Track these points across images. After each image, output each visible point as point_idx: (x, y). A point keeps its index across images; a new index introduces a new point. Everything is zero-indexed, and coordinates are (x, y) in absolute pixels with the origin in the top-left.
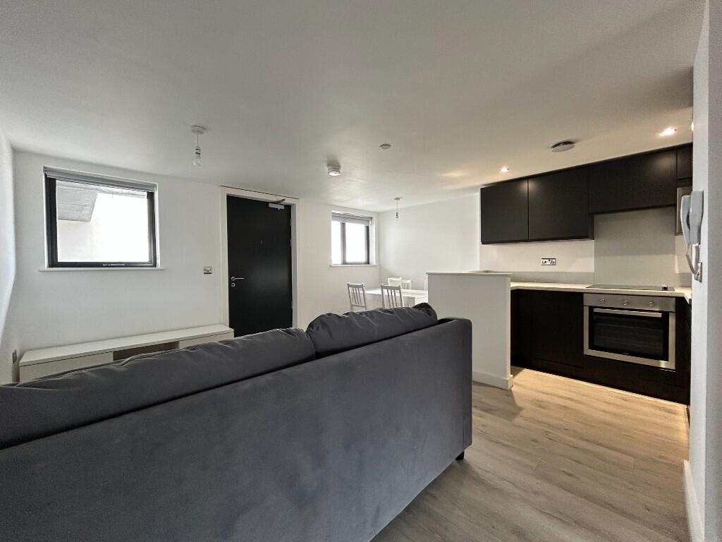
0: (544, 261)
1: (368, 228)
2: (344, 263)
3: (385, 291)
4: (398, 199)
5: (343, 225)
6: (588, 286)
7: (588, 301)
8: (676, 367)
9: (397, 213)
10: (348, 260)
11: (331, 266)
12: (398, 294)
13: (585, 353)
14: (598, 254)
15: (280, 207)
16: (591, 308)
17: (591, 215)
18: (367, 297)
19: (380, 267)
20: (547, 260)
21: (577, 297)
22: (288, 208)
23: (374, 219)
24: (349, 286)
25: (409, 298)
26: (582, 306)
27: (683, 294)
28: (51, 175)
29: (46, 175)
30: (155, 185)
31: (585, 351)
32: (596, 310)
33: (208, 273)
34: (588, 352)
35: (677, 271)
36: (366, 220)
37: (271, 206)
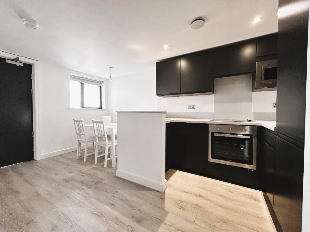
0: (189, 106)
1: (101, 87)
2: (83, 107)
3: (95, 124)
4: (111, 68)
5: (82, 84)
6: (211, 120)
7: (211, 129)
8: (257, 168)
10: (85, 106)
11: (69, 109)
12: (102, 126)
13: (209, 161)
14: (216, 102)
15: (20, 64)
16: (213, 133)
17: (213, 78)
20: (191, 106)
21: (205, 126)
22: (29, 66)
24: (75, 121)
25: (110, 129)
26: (208, 132)
27: (261, 124)
31: (209, 159)
32: (215, 134)
34: (211, 160)
35: (253, 111)
36: (100, 83)
37: (8, 61)
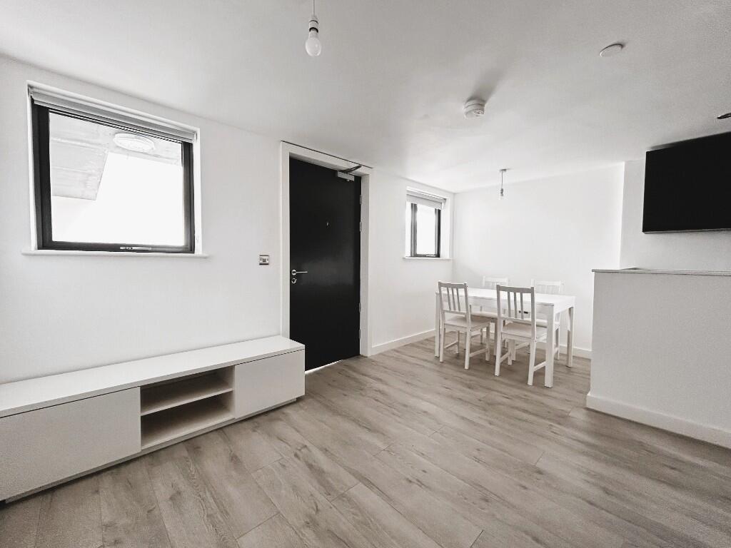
1: (439, 212)
4: (504, 170)
9: (502, 190)
11: (404, 258)
15: (350, 178)
18: (471, 302)
19: (453, 262)
22: (358, 179)
23: (449, 202)
24: (440, 285)
25: (544, 305)
28: (40, 101)
29: (32, 101)
30: (194, 132)
33: (264, 263)
36: (438, 202)
37: (340, 175)
